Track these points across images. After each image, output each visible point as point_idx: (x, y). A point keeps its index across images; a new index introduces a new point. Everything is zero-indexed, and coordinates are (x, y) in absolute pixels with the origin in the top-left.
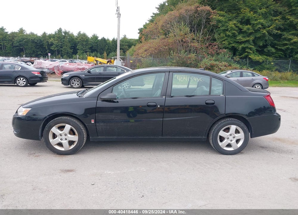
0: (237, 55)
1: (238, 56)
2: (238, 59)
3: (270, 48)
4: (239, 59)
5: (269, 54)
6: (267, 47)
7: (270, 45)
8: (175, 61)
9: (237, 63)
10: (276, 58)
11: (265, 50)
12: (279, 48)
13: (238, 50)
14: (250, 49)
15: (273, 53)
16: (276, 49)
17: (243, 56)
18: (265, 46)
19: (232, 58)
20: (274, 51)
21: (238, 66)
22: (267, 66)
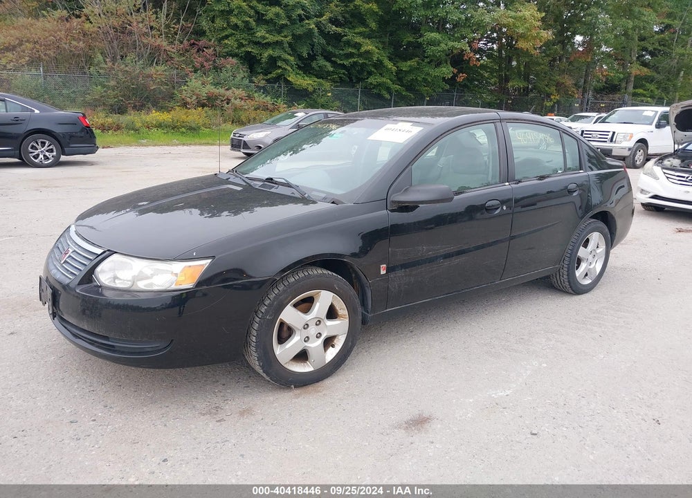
0: (259, 73)
1: (261, 77)
2: (262, 83)
3: (322, 62)
4: (264, 82)
5: (321, 74)
6: (316, 59)
7: (322, 55)
8: (113, 83)
9: (263, 93)
10: (335, 82)
11: (314, 64)
12: (339, 62)
13: (259, 62)
14: (286, 61)
15: (329, 73)
16: (334, 63)
17: (273, 75)
18: (312, 57)
19: (251, 81)
20: (331, 69)
21: (269, 98)
22: (321, 101)
